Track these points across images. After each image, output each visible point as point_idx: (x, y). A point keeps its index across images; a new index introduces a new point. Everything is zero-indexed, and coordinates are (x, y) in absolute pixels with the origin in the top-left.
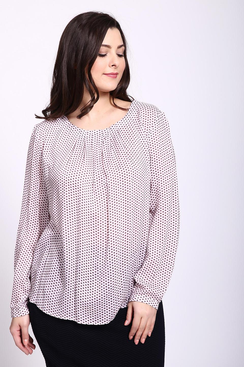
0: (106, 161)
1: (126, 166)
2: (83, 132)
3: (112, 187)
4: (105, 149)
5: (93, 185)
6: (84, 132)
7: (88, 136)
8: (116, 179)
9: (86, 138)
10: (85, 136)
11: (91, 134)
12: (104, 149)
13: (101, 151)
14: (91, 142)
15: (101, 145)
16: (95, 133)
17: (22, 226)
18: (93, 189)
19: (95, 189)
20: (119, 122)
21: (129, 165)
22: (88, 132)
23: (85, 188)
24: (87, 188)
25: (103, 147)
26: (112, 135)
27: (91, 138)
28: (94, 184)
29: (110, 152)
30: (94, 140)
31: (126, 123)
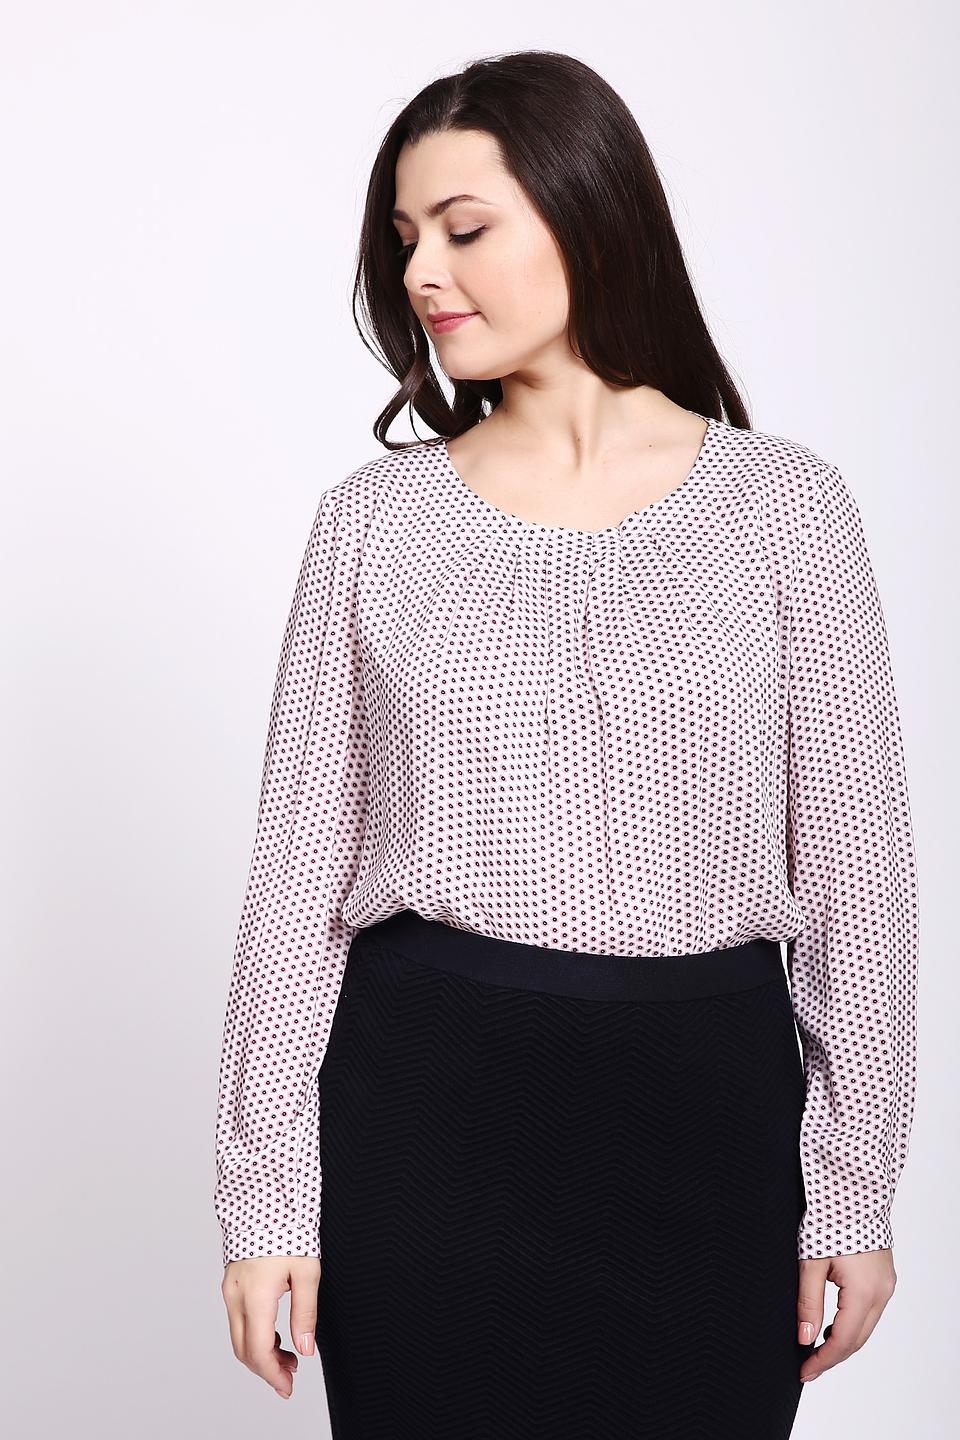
0: (599, 647)
1: (674, 653)
2: (515, 527)
3: (620, 722)
4: (598, 602)
5: (546, 722)
6: (519, 529)
7: (532, 544)
8: (634, 702)
9: (522, 553)
10: (519, 543)
11: (546, 541)
12: (593, 603)
13: (582, 607)
14: (544, 572)
15: (581, 586)
16: (560, 537)
17: (258, 898)
18: (545, 758)
19: (554, 759)
20: (656, 506)
21: (686, 651)
22: (532, 532)
23: (516, 742)
24: (523, 742)
25: (592, 594)
26: (629, 550)
27: (543, 557)
28: (551, 717)
29: (616, 614)
30: (556, 564)
31: (687, 511)
